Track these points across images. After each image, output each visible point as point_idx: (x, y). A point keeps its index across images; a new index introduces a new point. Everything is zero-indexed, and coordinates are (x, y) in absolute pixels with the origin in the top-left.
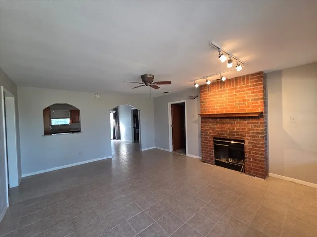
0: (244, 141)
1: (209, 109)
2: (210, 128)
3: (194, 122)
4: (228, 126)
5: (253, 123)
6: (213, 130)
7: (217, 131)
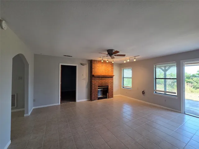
0: (108, 86)
1: (96, 73)
2: (97, 82)
3: (83, 79)
4: (104, 81)
5: (111, 79)
6: (98, 83)
7: (99, 83)
